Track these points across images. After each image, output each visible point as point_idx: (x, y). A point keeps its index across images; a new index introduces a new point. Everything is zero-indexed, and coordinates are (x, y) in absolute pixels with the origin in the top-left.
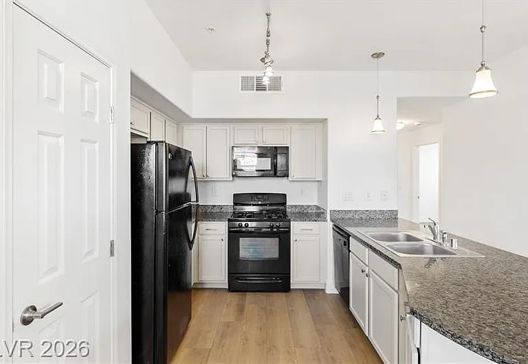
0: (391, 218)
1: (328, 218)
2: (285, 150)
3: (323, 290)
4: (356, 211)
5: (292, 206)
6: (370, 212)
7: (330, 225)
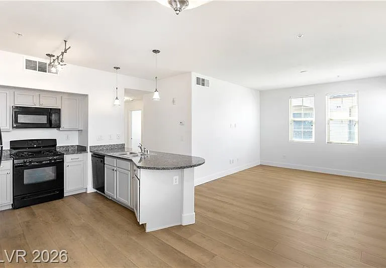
0: (122, 147)
1: (89, 151)
2: (58, 111)
3: (86, 193)
4: (105, 145)
5: (60, 147)
6: (112, 145)
7: (90, 154)
